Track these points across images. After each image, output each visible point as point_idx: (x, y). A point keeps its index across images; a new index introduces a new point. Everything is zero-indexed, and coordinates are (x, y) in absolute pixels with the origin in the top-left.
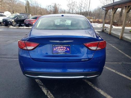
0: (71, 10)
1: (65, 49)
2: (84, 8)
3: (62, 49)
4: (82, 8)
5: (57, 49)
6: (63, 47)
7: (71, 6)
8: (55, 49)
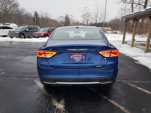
0: (85, 22)
1: (81, 57)
2: (100, 19)
3: (78, 56)
4: (98, 19)
5: (74, 57)
6: (79, 55)
7: (86, 17)
8: (71, 57)
